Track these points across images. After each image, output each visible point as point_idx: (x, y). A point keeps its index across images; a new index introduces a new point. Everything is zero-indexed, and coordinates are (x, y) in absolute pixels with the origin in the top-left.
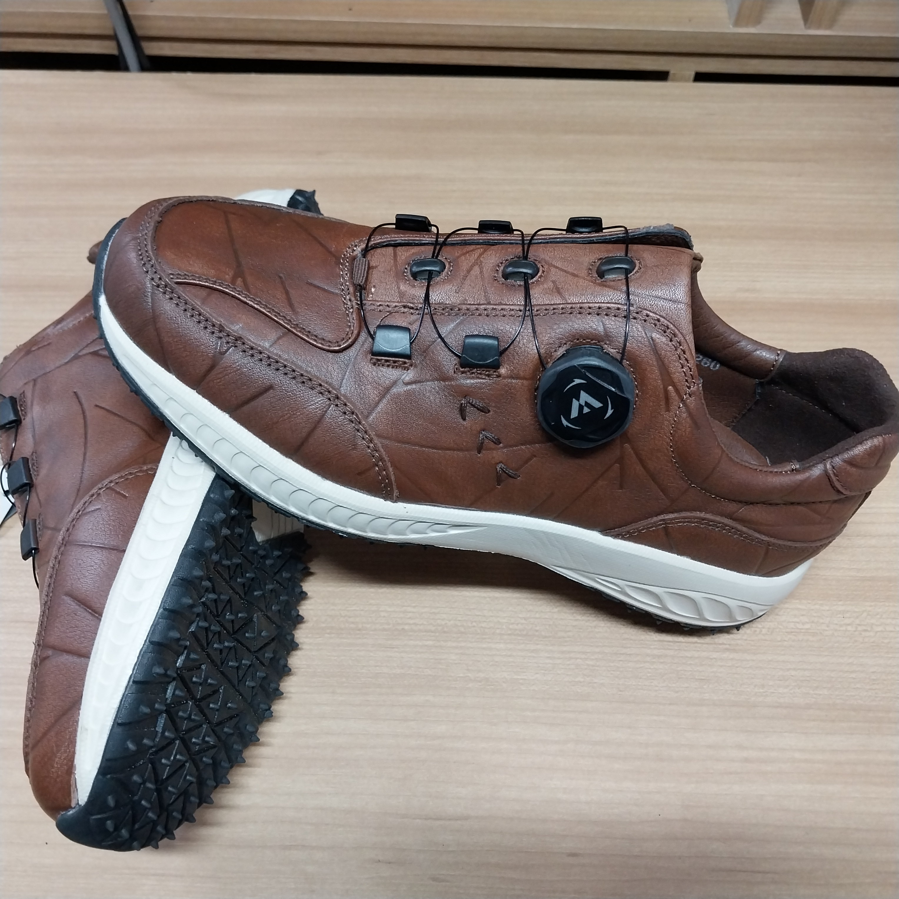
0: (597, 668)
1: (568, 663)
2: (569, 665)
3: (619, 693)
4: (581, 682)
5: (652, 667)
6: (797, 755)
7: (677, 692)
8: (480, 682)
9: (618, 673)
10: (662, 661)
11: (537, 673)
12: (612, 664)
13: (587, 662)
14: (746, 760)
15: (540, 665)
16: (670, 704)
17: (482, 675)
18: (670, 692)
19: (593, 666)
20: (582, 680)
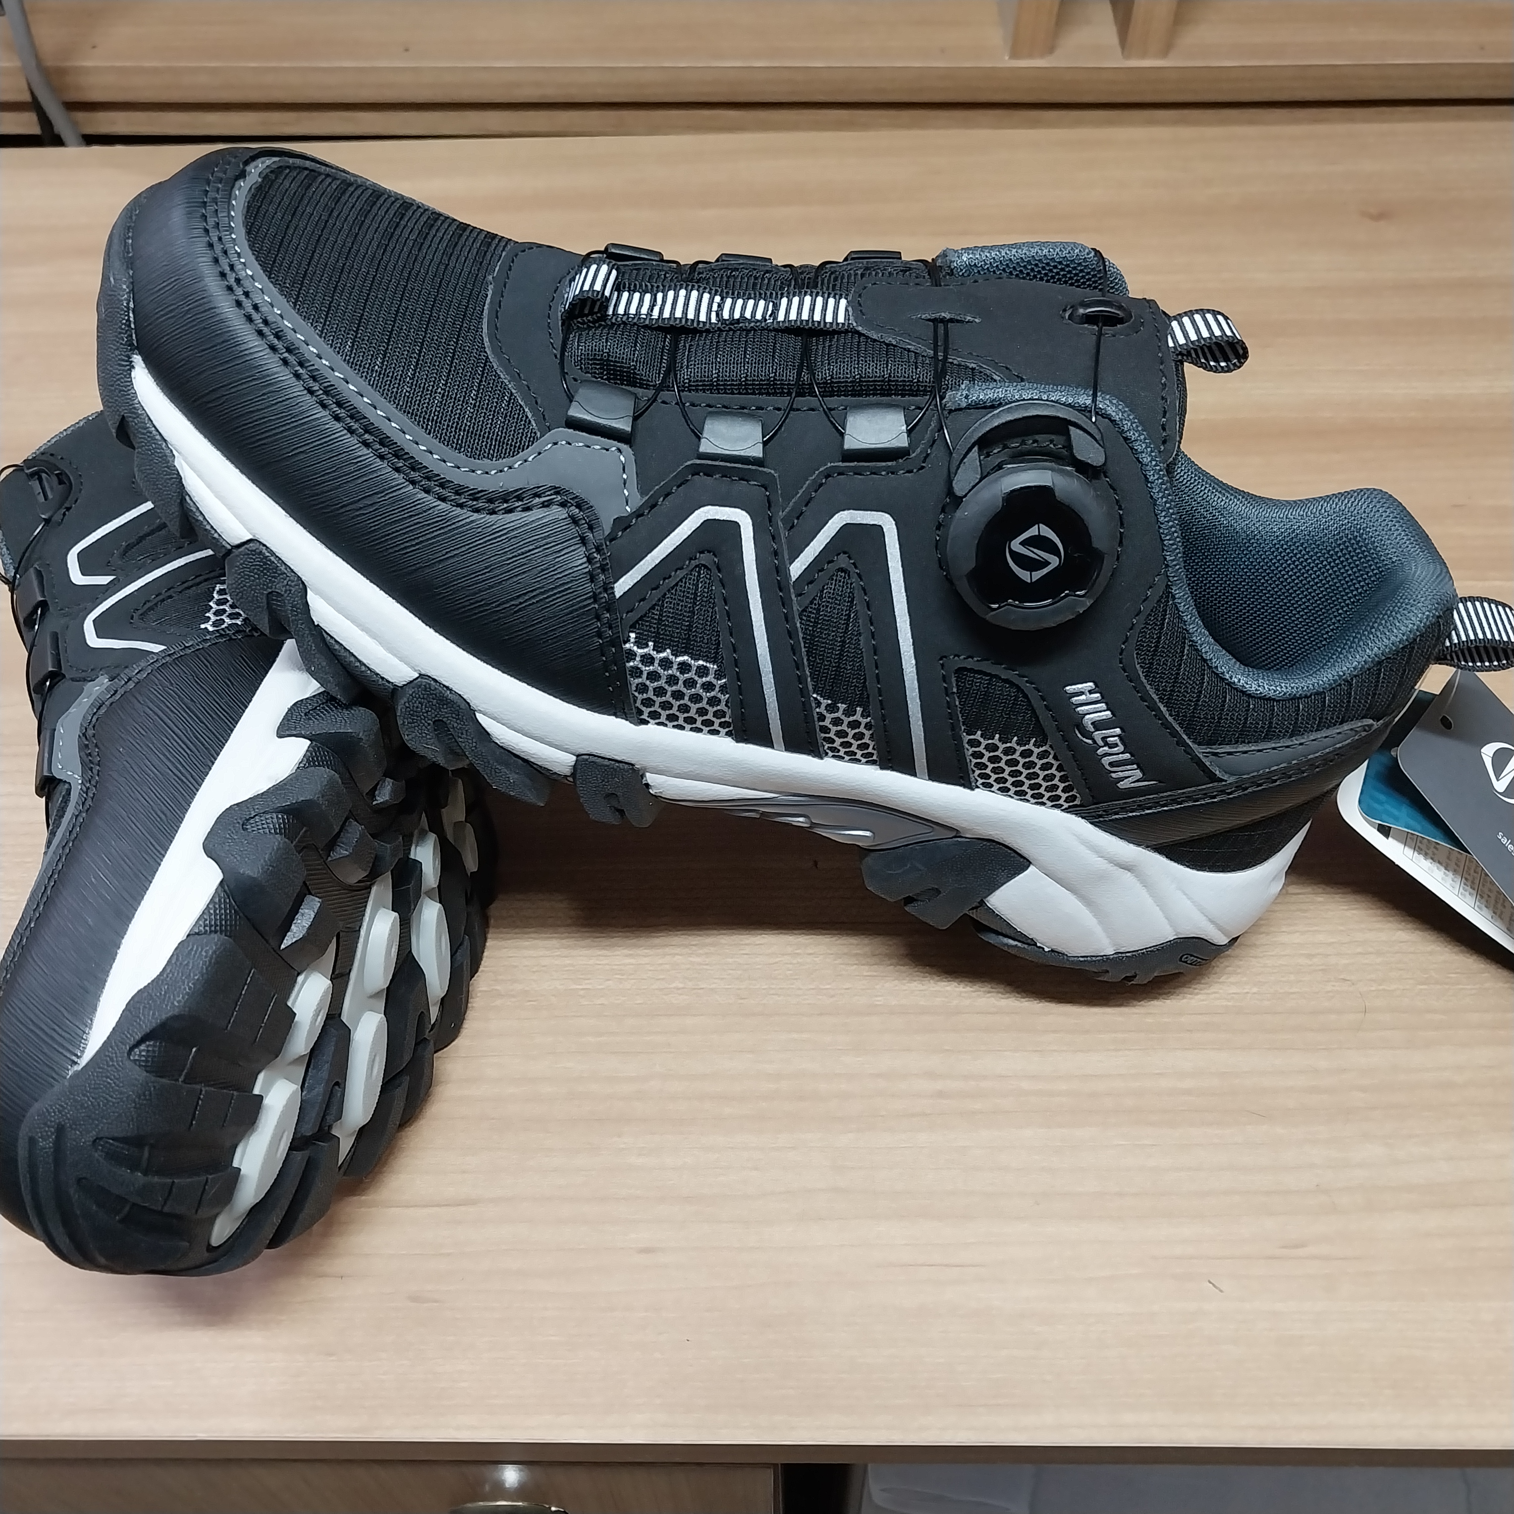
0: (705, 967)
1: (660, 961)
2: (661, 964)
3: (740, 1001)
4: (678, 989)
5: (795, 962)
6: (1025, 1085)
7: (832, 996)
8: (513, 996)
9: (739, 972)
10: (811, 951)
11: (608, 980)
12: (730, 960)
13: (691, 959)
14: (941, 1094)
15: (615, 967)
16: (821, 1014)
17: (519, 987)
18: (820, 997)
19: (700, 964)
20: (681, 985)
